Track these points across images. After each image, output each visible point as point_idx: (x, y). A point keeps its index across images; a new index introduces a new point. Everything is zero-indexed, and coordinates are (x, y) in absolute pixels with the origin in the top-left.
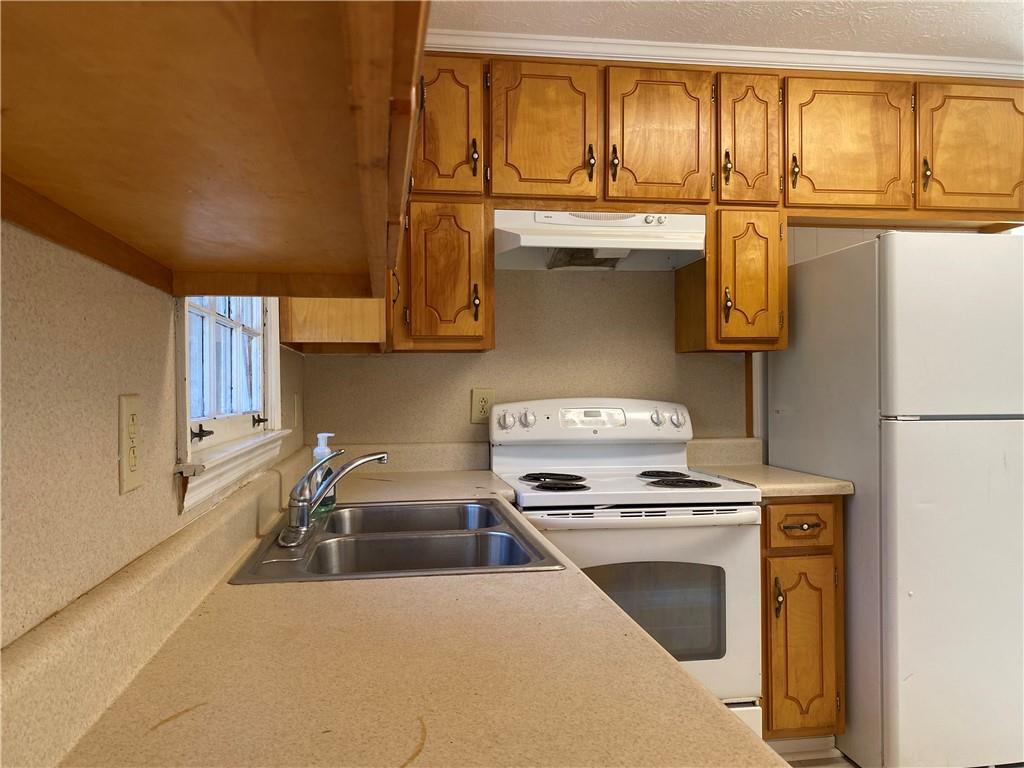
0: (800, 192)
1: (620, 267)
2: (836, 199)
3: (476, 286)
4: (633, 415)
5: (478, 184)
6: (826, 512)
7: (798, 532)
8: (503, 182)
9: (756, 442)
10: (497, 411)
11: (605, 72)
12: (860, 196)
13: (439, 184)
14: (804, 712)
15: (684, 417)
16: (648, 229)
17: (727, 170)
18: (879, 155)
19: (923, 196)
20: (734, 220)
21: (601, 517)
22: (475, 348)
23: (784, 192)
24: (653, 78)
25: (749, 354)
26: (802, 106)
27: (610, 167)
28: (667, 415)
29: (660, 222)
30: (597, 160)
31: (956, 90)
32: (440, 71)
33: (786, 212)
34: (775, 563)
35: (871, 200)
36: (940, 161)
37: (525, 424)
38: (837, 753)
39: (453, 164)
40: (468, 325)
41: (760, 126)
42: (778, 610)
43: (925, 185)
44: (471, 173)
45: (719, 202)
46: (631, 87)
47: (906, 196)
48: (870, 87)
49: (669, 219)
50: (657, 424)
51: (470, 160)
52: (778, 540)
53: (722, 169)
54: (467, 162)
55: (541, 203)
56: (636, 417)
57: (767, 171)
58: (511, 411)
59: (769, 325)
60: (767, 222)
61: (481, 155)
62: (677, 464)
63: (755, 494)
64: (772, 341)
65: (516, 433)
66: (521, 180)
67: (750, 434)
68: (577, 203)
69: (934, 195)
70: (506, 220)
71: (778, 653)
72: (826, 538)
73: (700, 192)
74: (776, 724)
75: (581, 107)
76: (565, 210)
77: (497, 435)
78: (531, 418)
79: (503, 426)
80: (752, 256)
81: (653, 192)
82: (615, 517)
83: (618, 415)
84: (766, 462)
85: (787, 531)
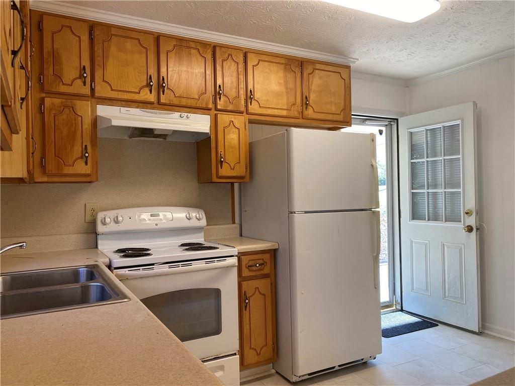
0: (254, 108)
1: (168, 139)
2: (270, 111)
3: (86, 146)
4: (175, 215)
5: (87, 90)
6: (267, 257)
7: (254, 268)
8: (102, 90)
9: (237, 226)
10: (100, 216)
11: (158, 38)
12: (280, 111)
13: (63, 89)
14: (258, 354)
15: (202, 215)
16: (181, 121)
17: (220, 94)
18: (287, 92)
19: (306, 113)
20: (224, 118)
21: (157, 269)
22: (87, 180)
23: (246, 106)
24: (183, 45)
25: (232, 184)
26: (254, 66)
27: (161, 87)
28: (194, 215)
29: (187, 117)
30: (154, 82)
31: (318, 66)
32: (63, 26)
33: (248, 117)
34: (244, 284)
35: (284, 113)
36: (312, 97)
37: (116, 221)
38: (273, 371)
39: (72, 79)
40: (81, 168)
41: (235, 74)
42: (246, 307)
43: (306, 108)
44: (83, 84)
45: (216, 110)
46: (171, 48)
47: (299, 112)
48: (283, 61)
49: (192, 116)
50: (189, 219)
51: (81, 77)
52: (246, 273)
53: (218, 93)
54: (80, 78)
55: (123, 103)
56: (178, 216)
57: (238, 96)
58: (109, 216)
59: (240, 170)
60: (239, 121)
61: (88, 74)
62: (199, 239)
63: (235, 251)
64: (242, 178)
65: (112, 227)
66: (112, 90)
67: (234, 222)
68: (144, 104)
69: (310, 112)
70: (103, 111)
71: (246, 327)
72: (267, 270)
73: (207, 104)
74: (246, 363)
75: (145, 55)
76: (137, 107)
77: (101, 228)
78: (120, 219)
79: (104, 223)
80: (232, 137)
81: (184, 102)
82: (165, 269)
83: (169, 215)
84: (241, 235)
85: (250, 268)
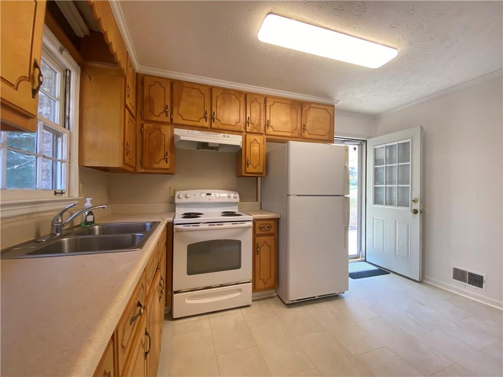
0: (270, 131)
1: (220, 150)
2: (280, 134)
3: (167, 152)
4: (221, 195)
5: (168, 120)
6: (272, 223)
7: (264, 229)
8: (177, 120)
9: (259, 203)
10: (177, 193)
11: (211, 89)
12: (286, 133)
13: (154, 119)
14: (265, 283)
15: (238, 195)
16: (224, 138)
17: (248, 123)
18: (292, 122)
19: (303, 134)
20: (250, 137)
22: (169, 173)
23: (265, 130)
24: (227, 93)
25: (257, 178)
26: (270, 106)
27: (212, 119)
28: (232, 195)
29: (228, 137)
30: (208, 115)
31: (312, 105)
32: (155, 82)
33: (266, 137)
34: (257, 238)
35: (289, 134)
36: (308, 125)
37: (186, 197)
38: (275, 294)
39: (159, 112)
40: (164, 165)
41: (258, 110)
42: (258, 253)
43: (304, 132)
44: (165, 116)
45: (246, 132)
46: (219, 94)
47: (299, 135)
48: (289, 102)
49: (231, 136)
50: (229, 197)
51: (165, 112)
52: (258, 232)
53: (247, 123)
54: (164, 112)
55: (190, 127)
57: (260, 124)
58: (181, 194)
59: (260, 169)
60: (260, 139)
61: (169, 110)
62: (235, 209)
63: (251, 218)
64: (261, 174)
65: (184, 200)
66: (183, 119)
67: (257, 201)
68: (202, 128)
69: (306, 134)
70: (177, 131)
71: (258, 265)
72: (272, 231)
73: (240, 128)
74: (257, 288)
75: (203, 99)
76: (198, 130)
77: (177, 201)
78: (188, 195)
79: (179, 198)
80: (255, 149)
81: (226, 127)
82: (207, 226)
83: (217, 195)
84: (261, 209)
85: (261, 229)
